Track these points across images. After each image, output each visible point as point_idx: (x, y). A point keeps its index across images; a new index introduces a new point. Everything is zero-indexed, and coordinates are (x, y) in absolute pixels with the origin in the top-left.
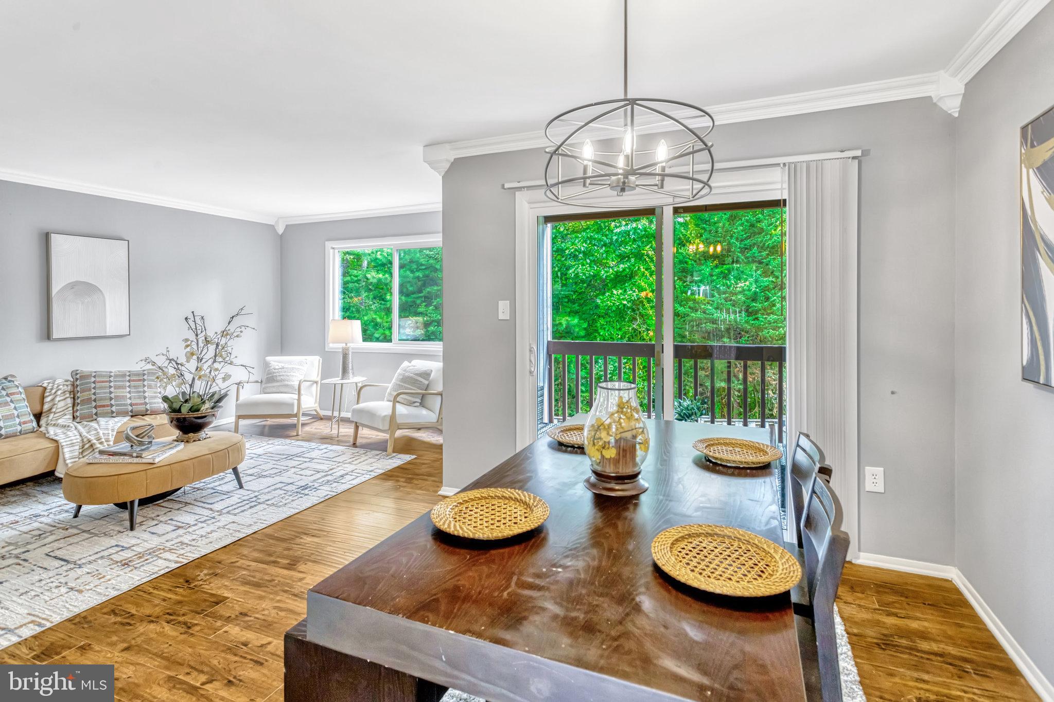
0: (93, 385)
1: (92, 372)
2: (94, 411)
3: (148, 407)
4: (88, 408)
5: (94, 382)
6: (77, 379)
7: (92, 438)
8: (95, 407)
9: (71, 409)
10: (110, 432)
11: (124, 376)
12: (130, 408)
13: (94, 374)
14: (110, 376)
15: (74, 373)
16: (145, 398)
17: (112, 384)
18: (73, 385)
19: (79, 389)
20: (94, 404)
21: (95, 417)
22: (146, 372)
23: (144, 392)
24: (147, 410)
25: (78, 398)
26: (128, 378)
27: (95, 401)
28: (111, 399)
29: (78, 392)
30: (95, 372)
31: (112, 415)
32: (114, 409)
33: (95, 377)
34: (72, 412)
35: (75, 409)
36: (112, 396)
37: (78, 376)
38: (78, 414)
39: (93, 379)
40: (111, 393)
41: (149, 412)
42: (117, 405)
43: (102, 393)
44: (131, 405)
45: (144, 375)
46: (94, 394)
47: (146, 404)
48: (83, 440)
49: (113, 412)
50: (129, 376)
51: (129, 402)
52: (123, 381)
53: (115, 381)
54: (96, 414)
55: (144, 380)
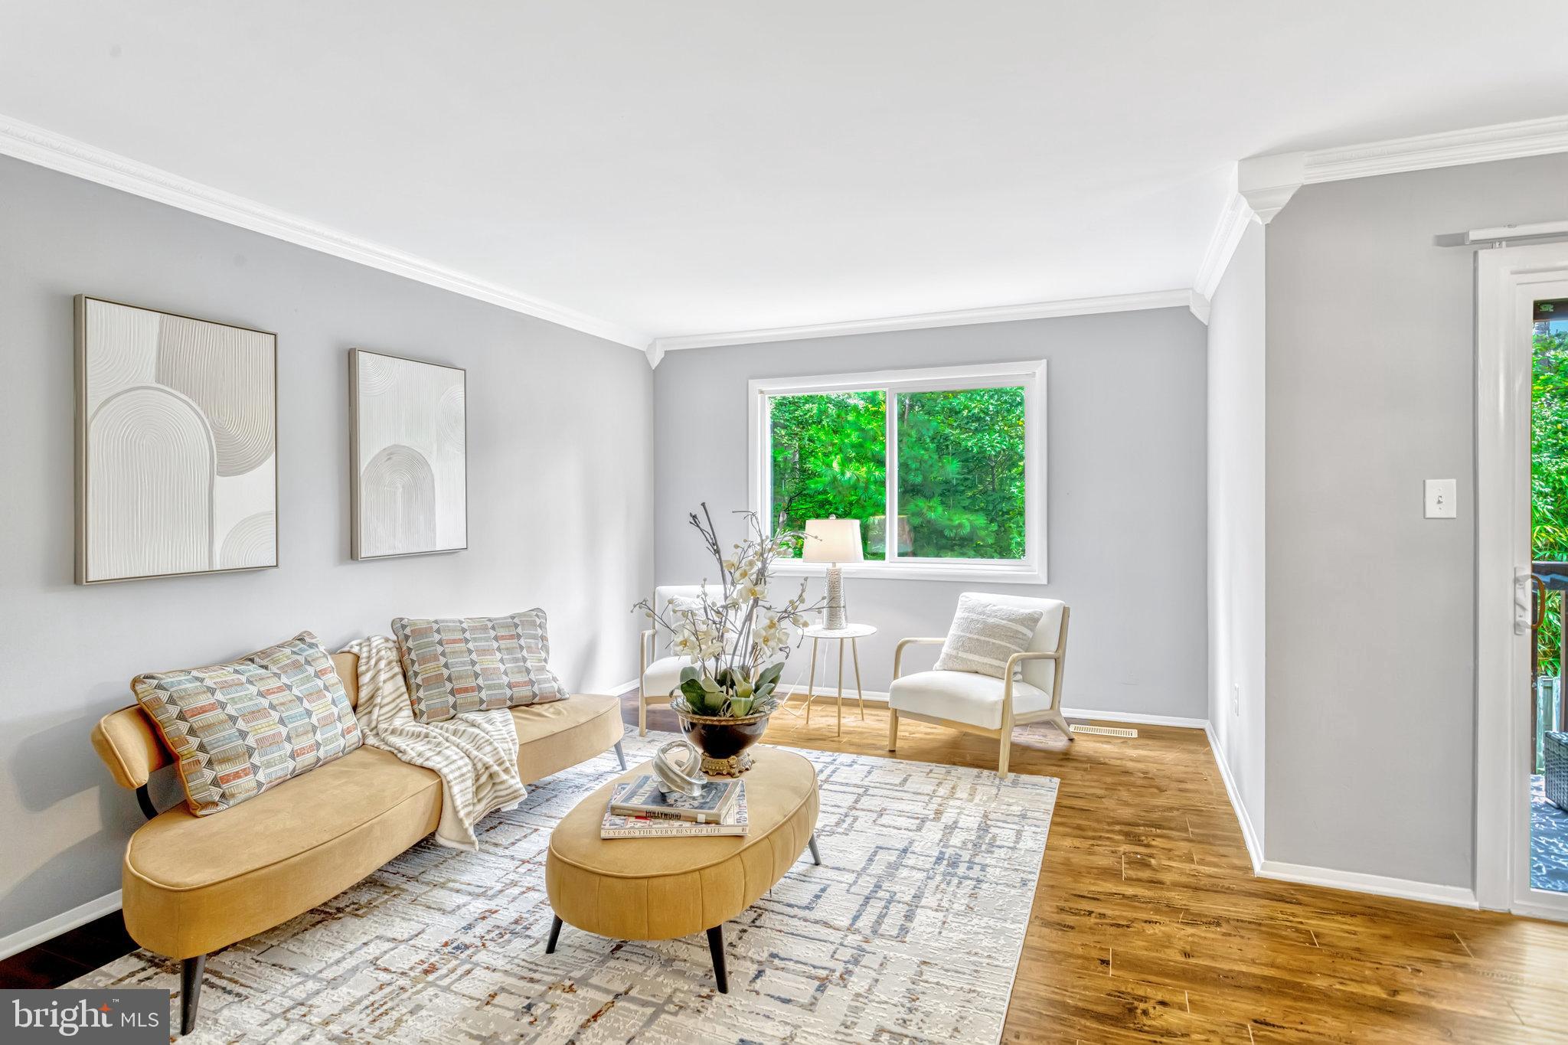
0: (440, 649)
1: (428, 622)
2: (451, 700)
3: (536, 689)
4: (440, 695)
5: (440, 643)
6: (407, 638)
7: (489, 760)
8: (452, 692)
9: (406, 696)
10: (511, 744)
11: (485, 628)
12: (509, 693)
13: (435, 627)
14: (464, 631)
15: (398, 625)
16: (528, 671)
17: (470, 645)
18: (399, 649)
19: (413, 656)
20: (449, 686)
21: (452, 712)
22: (516, 620)
23: (525, 660)
24: (535, 695)
25: (416, 674)
26: (492, 633)
27: (449, 679)
28: (476, 675)
29: (413, 662)
30: (436, 622)
31: (482, 707)
32: (483, 695)
33: (438, 631)
34: (408, 702)
35: (414, 697)
36: (477, 668)
37: (408, 631)
38: (423, 706)
39: (437, 637)
40: (473, 663)
41: (536, 700)
42: (489, 687)
43: (459, 665)
44: (510, 686)
45: (516, 626)
46: (446, 666)
47: (532, 683)
48: (474, 765)
49: (482, 702)
50: (493, 628)
51: (505, 680)
52: (486, 639)
53: (475, 640)
54: (454, 707)
55: (519, 637)
